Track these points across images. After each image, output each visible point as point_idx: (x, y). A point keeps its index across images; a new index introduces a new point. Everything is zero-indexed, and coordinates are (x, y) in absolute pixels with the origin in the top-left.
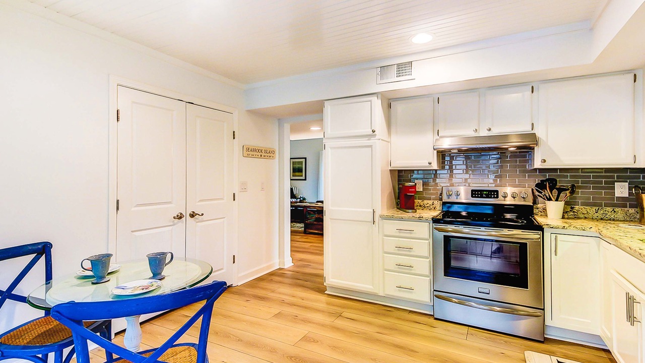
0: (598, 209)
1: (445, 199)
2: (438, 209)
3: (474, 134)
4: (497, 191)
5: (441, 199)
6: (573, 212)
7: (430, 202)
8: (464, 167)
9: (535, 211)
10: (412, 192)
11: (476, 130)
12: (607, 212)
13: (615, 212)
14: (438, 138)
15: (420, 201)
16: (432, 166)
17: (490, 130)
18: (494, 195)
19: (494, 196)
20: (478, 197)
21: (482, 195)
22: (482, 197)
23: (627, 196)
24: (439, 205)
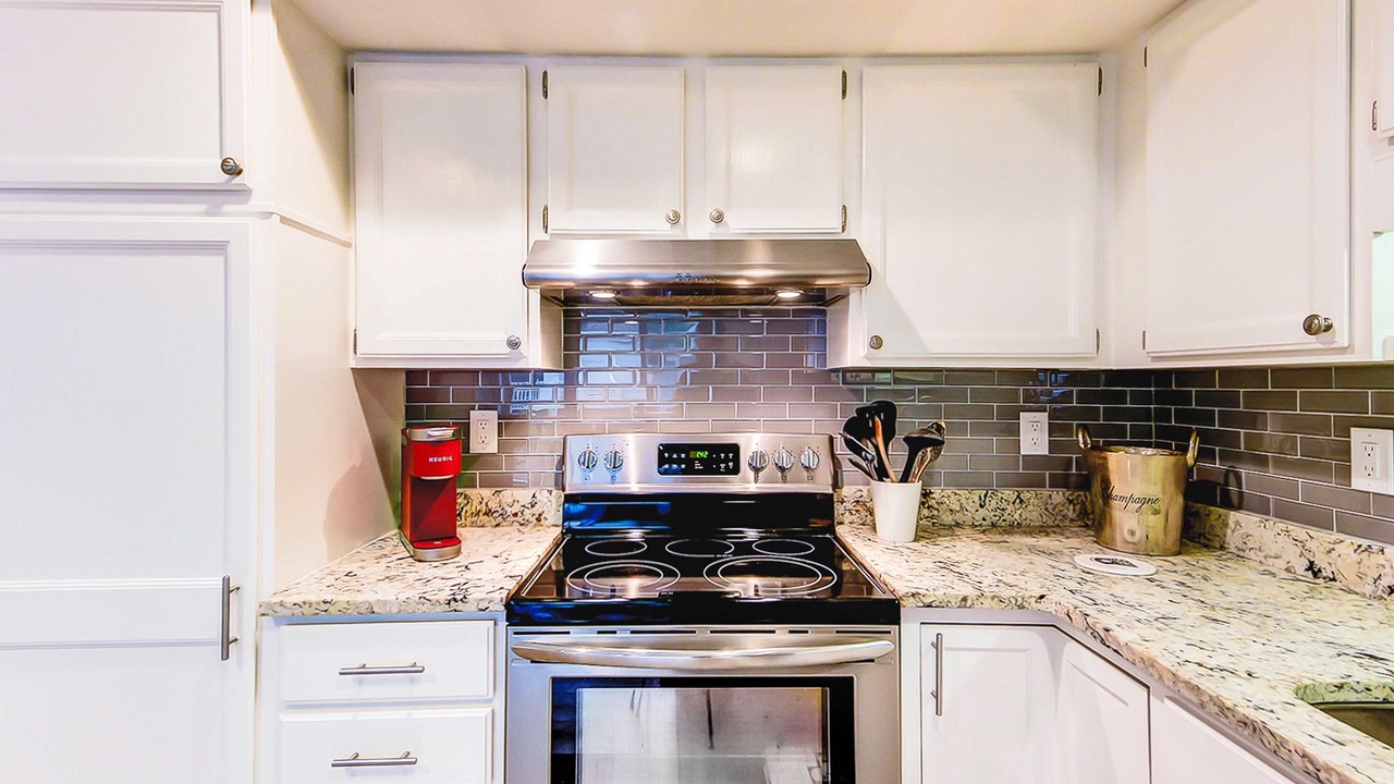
0: (985, 496)
1: (577, 481)
2: (551, 521)
3: (665, 231)
4: (735, 448)
5: (560, 483)
6: (929, 507)
7: (524, 496)
8: (636, 360)
9: (839, 509)
10: (439, 469)
11: (677, 216)
12: (1003, 506)
13: (1021, 501)
14: (546, 237)
15: (487, 493)
16: (521, 357)
17: (719, 219)
18: (727, 460)
19: (727, 467)
20: (684, 472)
21: (690, 462)
22: (690, 471)
23: (1047, 453)
24: (554, 505)
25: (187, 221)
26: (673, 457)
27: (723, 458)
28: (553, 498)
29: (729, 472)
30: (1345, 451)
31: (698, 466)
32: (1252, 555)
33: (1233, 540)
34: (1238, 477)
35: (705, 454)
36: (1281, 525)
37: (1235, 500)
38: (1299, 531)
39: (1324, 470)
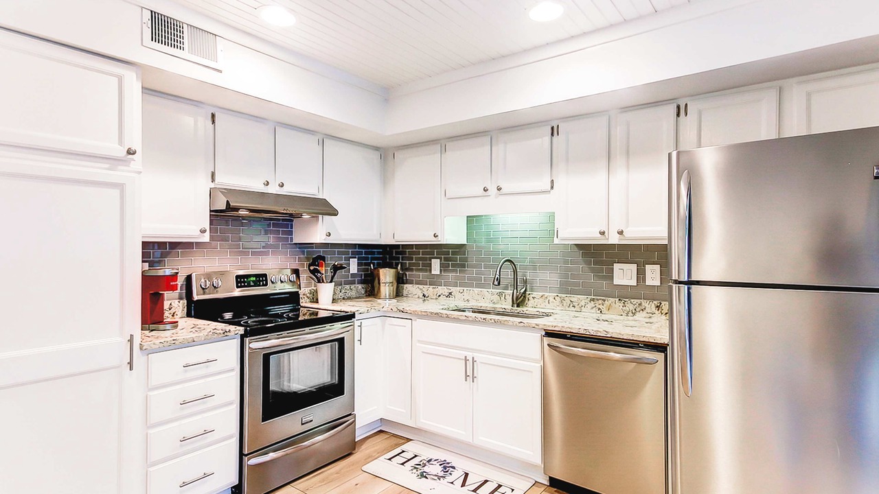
0: (341, 288)
3: (263, 188)
4: (266, 275)
11: (267, 183)
12: (346, 291)
13: (351, 289)
14: (212, 185)
17: (282, 185)
18: (263, 281)
19: (263, 283)
20: (245, 286)
21: (249, 283)
22: (249, 286)
23: (356, 272)
24: (181, 308)
25: (99, 171)
26: (241, 281)
27: (261, 279)
28: (181, 304)
29: (263, 285)
30: (430, 265)
31: (252, 284)
32: (410, 296)
33: (405, 293)
34: (406, 274)
35: (254, 279)
36: (417, 286)
37: (405, 281)
38: (421, 287)
39: (426, 271)
